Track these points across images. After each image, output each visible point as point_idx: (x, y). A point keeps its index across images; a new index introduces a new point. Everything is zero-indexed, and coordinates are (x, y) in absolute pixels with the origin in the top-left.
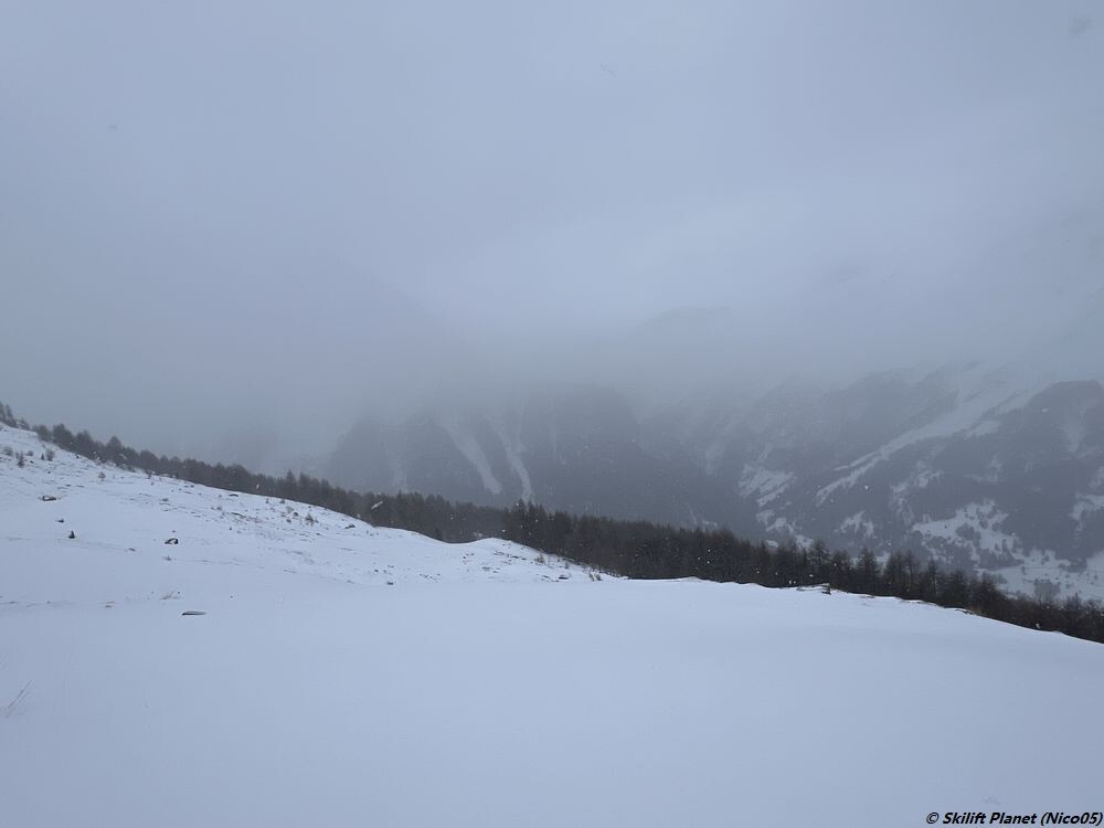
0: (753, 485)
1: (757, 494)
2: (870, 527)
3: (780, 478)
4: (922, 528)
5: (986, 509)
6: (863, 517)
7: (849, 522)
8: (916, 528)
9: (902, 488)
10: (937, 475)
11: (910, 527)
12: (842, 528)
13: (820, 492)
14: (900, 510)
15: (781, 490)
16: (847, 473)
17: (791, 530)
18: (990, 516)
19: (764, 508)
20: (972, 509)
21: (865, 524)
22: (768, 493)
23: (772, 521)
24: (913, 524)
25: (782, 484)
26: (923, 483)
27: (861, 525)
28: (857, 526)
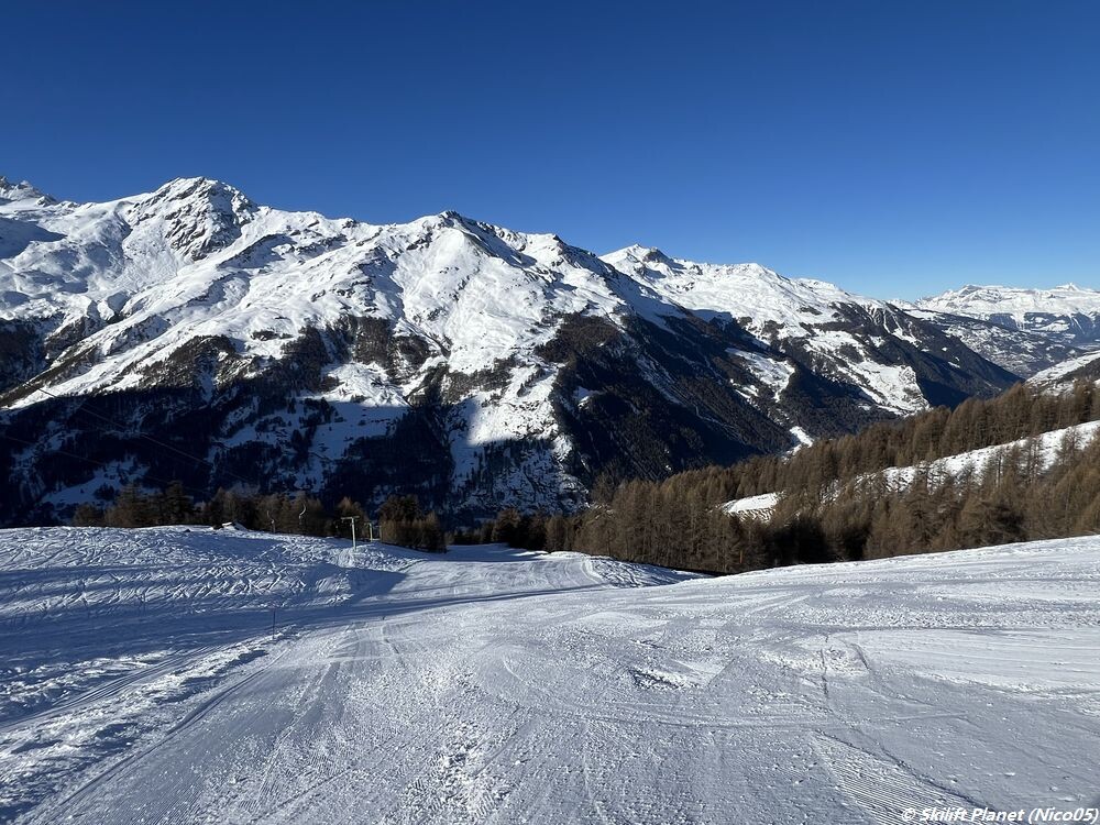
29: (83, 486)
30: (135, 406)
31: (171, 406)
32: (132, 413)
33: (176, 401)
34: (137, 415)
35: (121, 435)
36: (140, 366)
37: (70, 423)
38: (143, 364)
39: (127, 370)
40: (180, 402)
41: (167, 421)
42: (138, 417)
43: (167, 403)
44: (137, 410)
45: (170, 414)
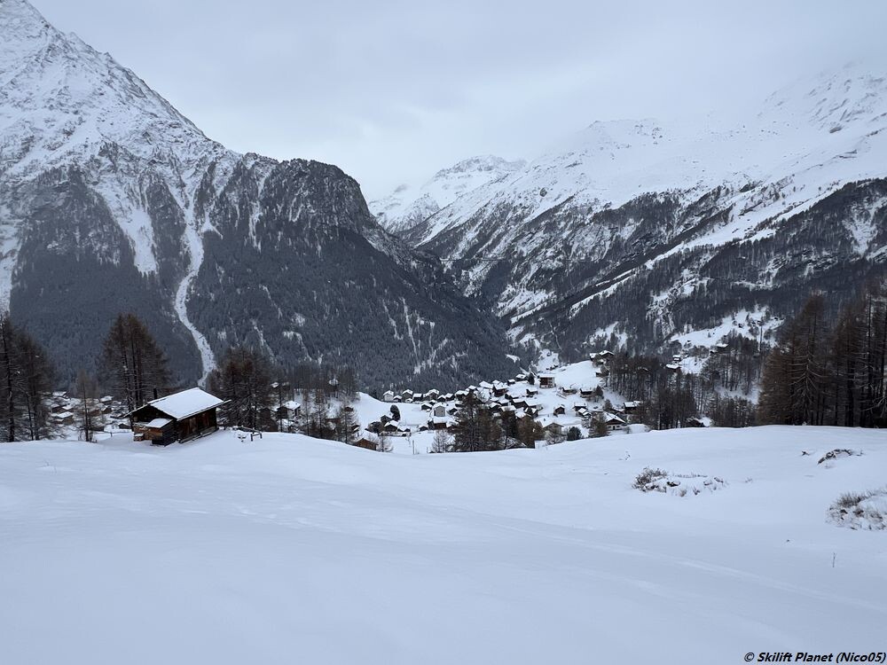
0: (512, 306)
1: (513, 312)
2: (623, 338)
3: (541, 297)
4: (682, 338)
5: (758, 315)
6: (616, 329)
7: (600, 333)
8: (673, 339)
9: (665, 296)
10: (705, 282)
11: (669, 337)
12: (592, 340)
13: (576, 306)
14: (658, 320)
15: (539, 308)
16: (608, 286)
17: (537, 344)
18: (761, 323)
19: (516, 325)
20: (741, 316)
21: (617, 335)
22: (524, 311)
23: (520, 336)
24: (672, 334)
25: (542, 302)
26: (688, 290)
27: (613, 335)
28: (609, 338)
29: (711, 331)
30: (769, 257)
31: (813, 258)
32: (765, 264)
33: (820, 252)
34: (770, 267)
35: (752, 286)
36: (774, 222)
37: (703, 272)
38: (780, 219)
39: (762, 226)
40: (825, 253)
41: (806, 274)
42: (772, 268)
43: (808, 253)
44: (771, 262)
45: (810, 268)
